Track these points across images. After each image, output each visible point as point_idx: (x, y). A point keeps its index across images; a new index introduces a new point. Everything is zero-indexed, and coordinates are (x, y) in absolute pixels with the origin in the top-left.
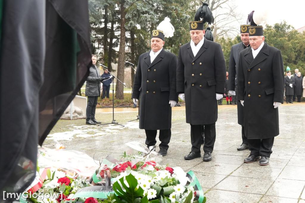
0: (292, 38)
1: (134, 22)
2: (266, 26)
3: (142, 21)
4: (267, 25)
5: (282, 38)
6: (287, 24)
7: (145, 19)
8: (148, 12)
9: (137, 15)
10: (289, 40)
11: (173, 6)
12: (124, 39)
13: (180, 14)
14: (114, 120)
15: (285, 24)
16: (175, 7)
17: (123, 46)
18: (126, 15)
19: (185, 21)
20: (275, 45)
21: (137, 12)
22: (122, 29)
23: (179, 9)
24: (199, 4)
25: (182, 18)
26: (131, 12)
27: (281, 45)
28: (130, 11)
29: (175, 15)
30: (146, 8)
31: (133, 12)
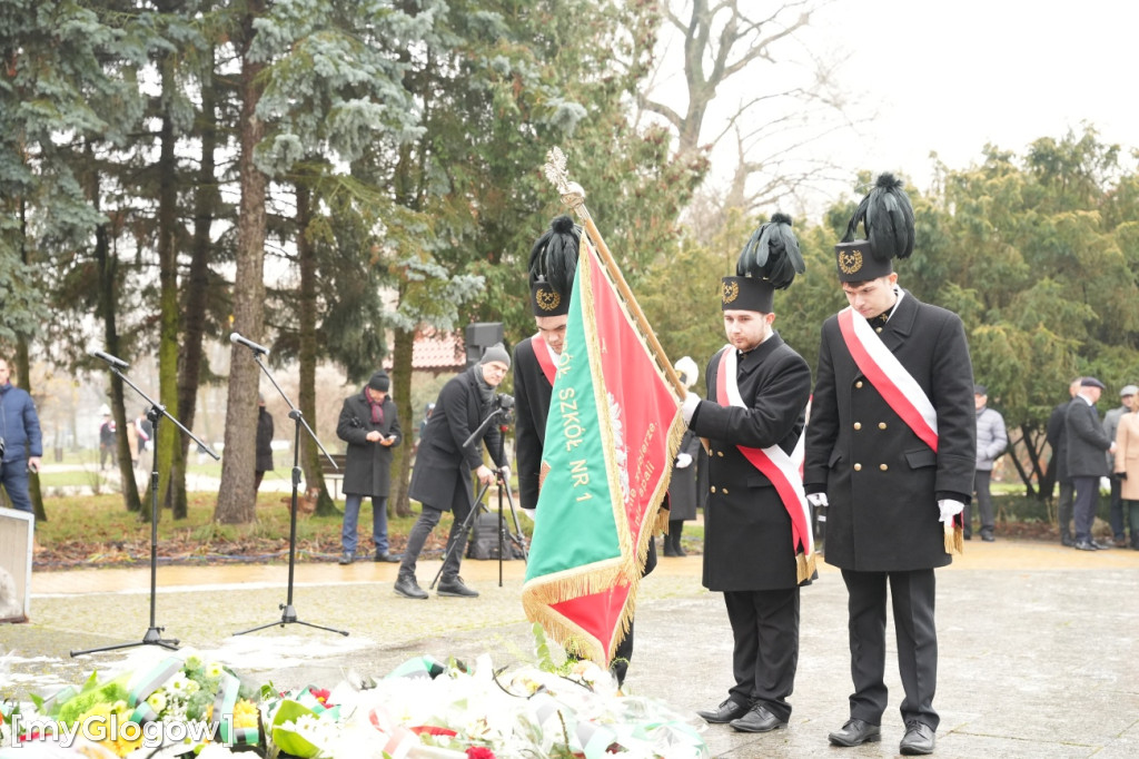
0: (1127, 217)
1: (302, 136)
2: (984, 153)
3: (343, 131)
4: (988, 146)
5: (1070, 213)
6: (1098, 139)
7: (357, 123)
8: (373, 86)
9: (316, 102)
10: (1110, 225)
11: (500, 59)
12: (257, 220)
13: (533, 100)
14: (157, 624)
15: (1092, 141)
16: (511, 61)
17: (253, 258)
18: (262, 99)
19: (561, 133)
20: (1029, 252)
21: (314, 89)
22: (248, 174)
23: (532, 72)
24: (633, 46)
25: (544, 120)
26: (285, 89)
27: (1064, 249)
28: (280, 80)
29: (513, 105)
30: (361, 68)
31: (294, 89)
